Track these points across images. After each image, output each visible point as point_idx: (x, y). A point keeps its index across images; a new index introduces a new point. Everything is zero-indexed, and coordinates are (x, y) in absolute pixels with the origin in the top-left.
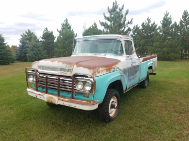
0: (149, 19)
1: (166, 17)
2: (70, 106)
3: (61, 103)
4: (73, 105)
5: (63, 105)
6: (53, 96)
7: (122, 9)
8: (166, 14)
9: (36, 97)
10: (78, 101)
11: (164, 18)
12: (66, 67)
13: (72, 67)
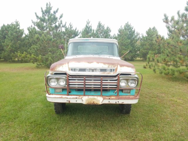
0: (71, 24)
1: (87, 25)
2: (117, 103)
3: (106, 102)
4: (121, 102)
5: (109, 103)
6: (95, 97)
7: (57, 12)
8: (87, 22)
9: (68, 102)
10: (126, 97)
11: (86, 25)
12: (108, 67)
13: (116, 67)
